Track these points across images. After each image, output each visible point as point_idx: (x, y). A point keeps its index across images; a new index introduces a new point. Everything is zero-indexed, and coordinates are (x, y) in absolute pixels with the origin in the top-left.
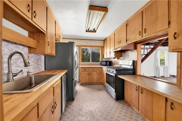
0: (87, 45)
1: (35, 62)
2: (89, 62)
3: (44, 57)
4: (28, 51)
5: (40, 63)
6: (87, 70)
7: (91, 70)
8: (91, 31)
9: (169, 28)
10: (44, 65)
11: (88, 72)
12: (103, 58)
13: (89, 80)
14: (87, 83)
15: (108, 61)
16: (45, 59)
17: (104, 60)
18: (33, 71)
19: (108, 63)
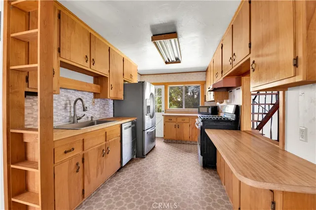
0: (178, 81)
1: (101, 107)
2: (182, 107)
3: (112, 101)
4: (93, 96)
5: (107, 109)
6: (174, 119)
7: (180, 120)
8: (173, 62)
9: (250, 53)
10: (113, 111)
11: (175, 124)
12: (205, 101)
13: (176, 135)
14: (174, 140)
15: (209, 107)
16: (114, 104)
17: (206, 104)
18: (98, 116)
19: (210, 109)
